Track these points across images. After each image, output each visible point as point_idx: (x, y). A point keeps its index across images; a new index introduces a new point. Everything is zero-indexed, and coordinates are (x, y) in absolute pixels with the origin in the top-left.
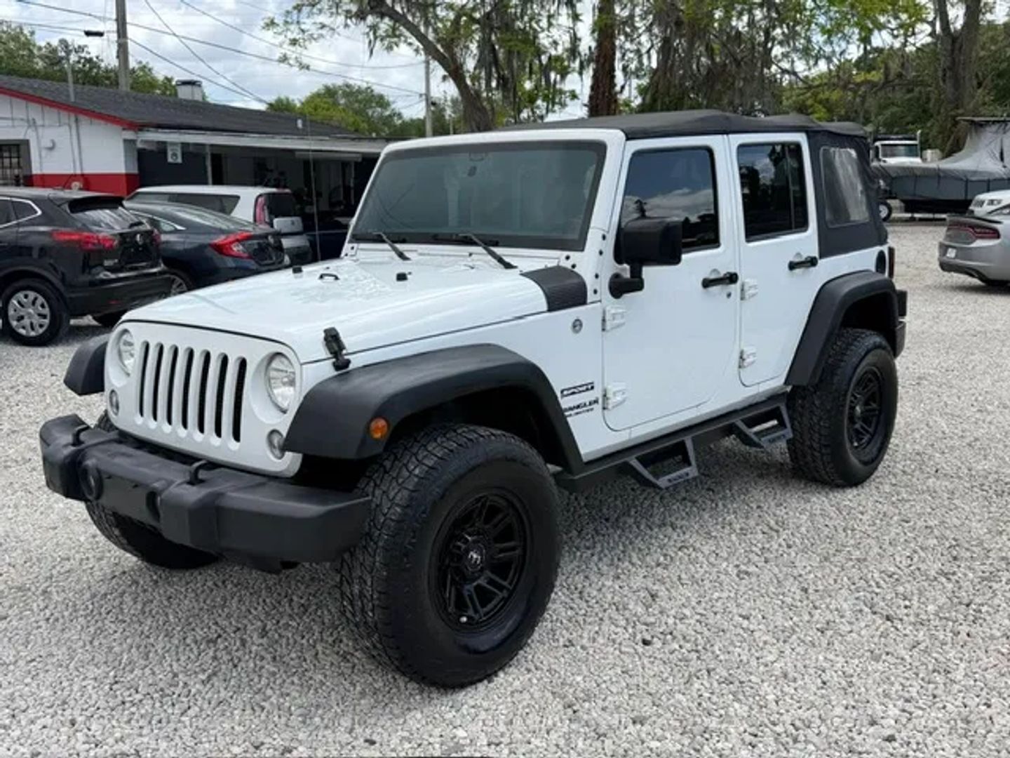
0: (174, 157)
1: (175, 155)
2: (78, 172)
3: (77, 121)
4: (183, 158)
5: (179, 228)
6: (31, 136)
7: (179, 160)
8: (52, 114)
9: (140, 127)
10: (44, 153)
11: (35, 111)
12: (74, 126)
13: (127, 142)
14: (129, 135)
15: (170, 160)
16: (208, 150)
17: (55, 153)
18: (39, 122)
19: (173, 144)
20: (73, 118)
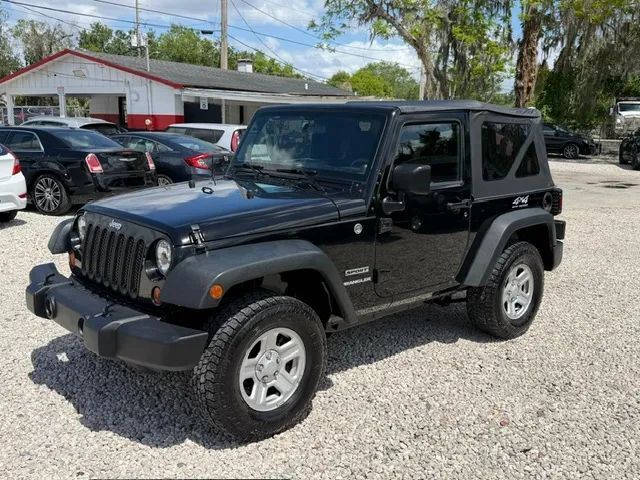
0: (204, 106)
1: (204, 104)
2: (150, 113)
3: (150, 83)
4: (209, 107)
6: (127, 92)
7: (207, 108)
8: (138, 79)
9: (182, 87)
10: (133, 101)
11: (129, 77)
12: (149, 86)
13: (178, 97)
14: (177, 92)
15: (202, 108)
16: (224, 103)
17: (139, 103)
18: (131, 82)
19: (203, 98)
20: (148, 81)
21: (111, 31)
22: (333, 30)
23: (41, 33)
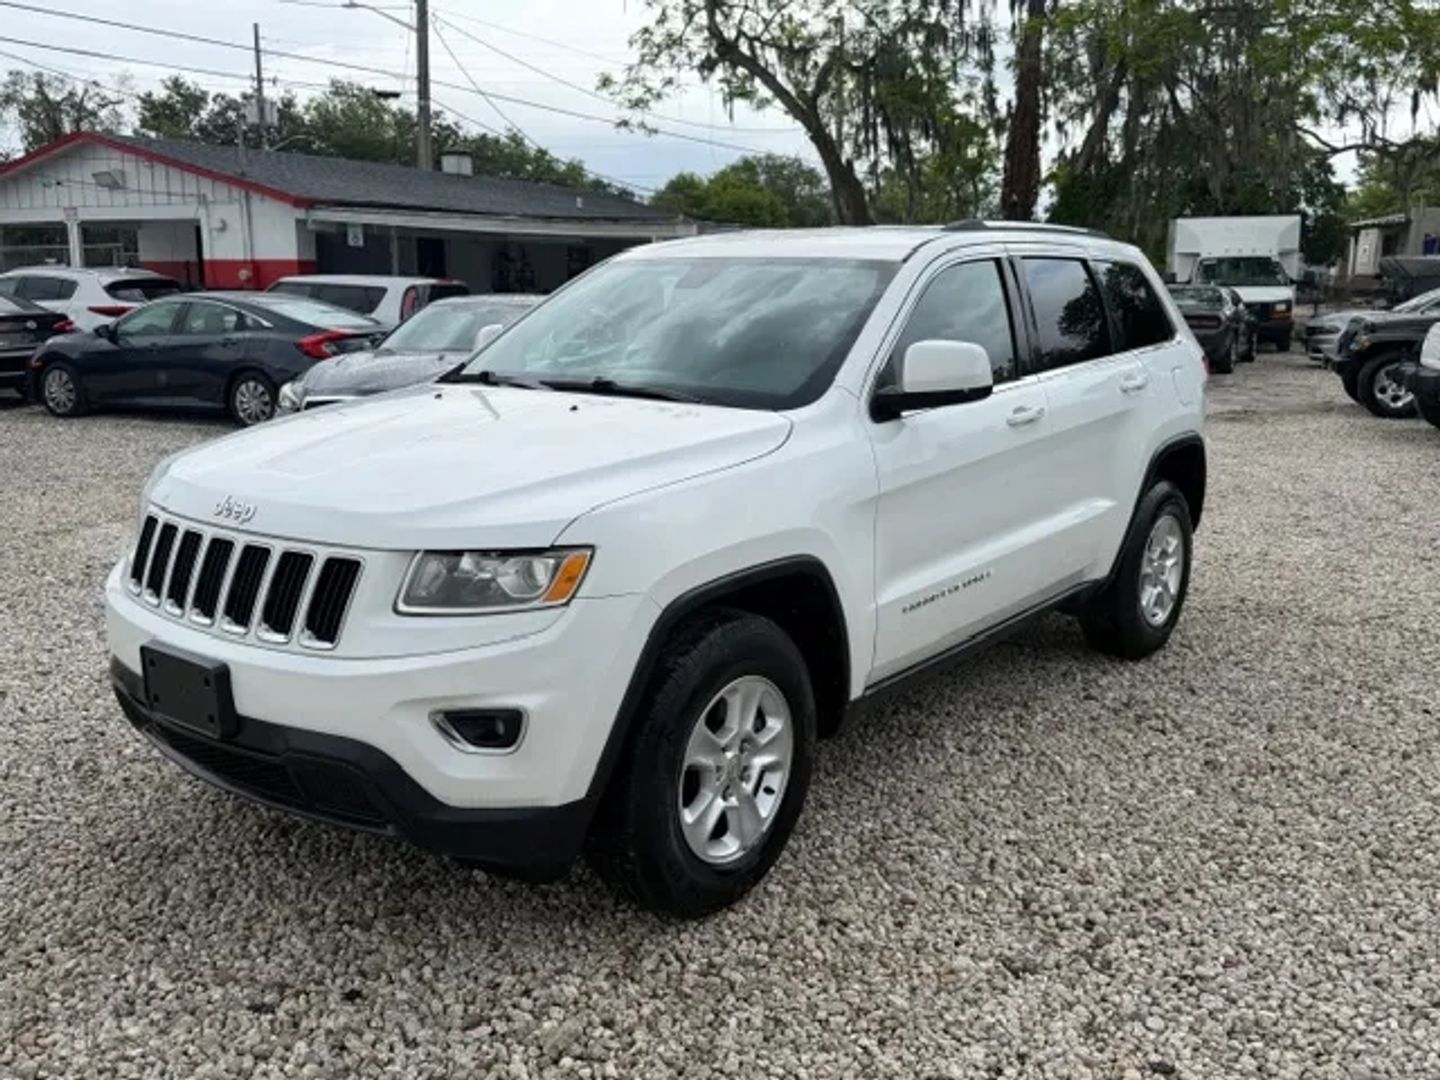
0: (356, 240)
1: (356, 237)
2: (249, 258)
3: (248, 198)
4: (365, 241)
5: (266, 323)
6: (202, 215)
7: (361, 243)
8: (222, 190)
9: (310, 204)
10: (215, 233)
11: (206, 186)
12: (243, 201)
13: (301, 224)
14: (301, 214)
15: (351, 242)
16: (393, 233)
17: (227, 234)
18: (210, 198)
19: (354, 225)
20: (243, 193)
21: (205, 94)
22: (649, 90)
23: (59, 98)
